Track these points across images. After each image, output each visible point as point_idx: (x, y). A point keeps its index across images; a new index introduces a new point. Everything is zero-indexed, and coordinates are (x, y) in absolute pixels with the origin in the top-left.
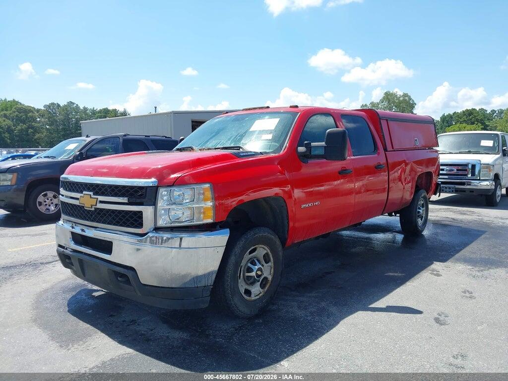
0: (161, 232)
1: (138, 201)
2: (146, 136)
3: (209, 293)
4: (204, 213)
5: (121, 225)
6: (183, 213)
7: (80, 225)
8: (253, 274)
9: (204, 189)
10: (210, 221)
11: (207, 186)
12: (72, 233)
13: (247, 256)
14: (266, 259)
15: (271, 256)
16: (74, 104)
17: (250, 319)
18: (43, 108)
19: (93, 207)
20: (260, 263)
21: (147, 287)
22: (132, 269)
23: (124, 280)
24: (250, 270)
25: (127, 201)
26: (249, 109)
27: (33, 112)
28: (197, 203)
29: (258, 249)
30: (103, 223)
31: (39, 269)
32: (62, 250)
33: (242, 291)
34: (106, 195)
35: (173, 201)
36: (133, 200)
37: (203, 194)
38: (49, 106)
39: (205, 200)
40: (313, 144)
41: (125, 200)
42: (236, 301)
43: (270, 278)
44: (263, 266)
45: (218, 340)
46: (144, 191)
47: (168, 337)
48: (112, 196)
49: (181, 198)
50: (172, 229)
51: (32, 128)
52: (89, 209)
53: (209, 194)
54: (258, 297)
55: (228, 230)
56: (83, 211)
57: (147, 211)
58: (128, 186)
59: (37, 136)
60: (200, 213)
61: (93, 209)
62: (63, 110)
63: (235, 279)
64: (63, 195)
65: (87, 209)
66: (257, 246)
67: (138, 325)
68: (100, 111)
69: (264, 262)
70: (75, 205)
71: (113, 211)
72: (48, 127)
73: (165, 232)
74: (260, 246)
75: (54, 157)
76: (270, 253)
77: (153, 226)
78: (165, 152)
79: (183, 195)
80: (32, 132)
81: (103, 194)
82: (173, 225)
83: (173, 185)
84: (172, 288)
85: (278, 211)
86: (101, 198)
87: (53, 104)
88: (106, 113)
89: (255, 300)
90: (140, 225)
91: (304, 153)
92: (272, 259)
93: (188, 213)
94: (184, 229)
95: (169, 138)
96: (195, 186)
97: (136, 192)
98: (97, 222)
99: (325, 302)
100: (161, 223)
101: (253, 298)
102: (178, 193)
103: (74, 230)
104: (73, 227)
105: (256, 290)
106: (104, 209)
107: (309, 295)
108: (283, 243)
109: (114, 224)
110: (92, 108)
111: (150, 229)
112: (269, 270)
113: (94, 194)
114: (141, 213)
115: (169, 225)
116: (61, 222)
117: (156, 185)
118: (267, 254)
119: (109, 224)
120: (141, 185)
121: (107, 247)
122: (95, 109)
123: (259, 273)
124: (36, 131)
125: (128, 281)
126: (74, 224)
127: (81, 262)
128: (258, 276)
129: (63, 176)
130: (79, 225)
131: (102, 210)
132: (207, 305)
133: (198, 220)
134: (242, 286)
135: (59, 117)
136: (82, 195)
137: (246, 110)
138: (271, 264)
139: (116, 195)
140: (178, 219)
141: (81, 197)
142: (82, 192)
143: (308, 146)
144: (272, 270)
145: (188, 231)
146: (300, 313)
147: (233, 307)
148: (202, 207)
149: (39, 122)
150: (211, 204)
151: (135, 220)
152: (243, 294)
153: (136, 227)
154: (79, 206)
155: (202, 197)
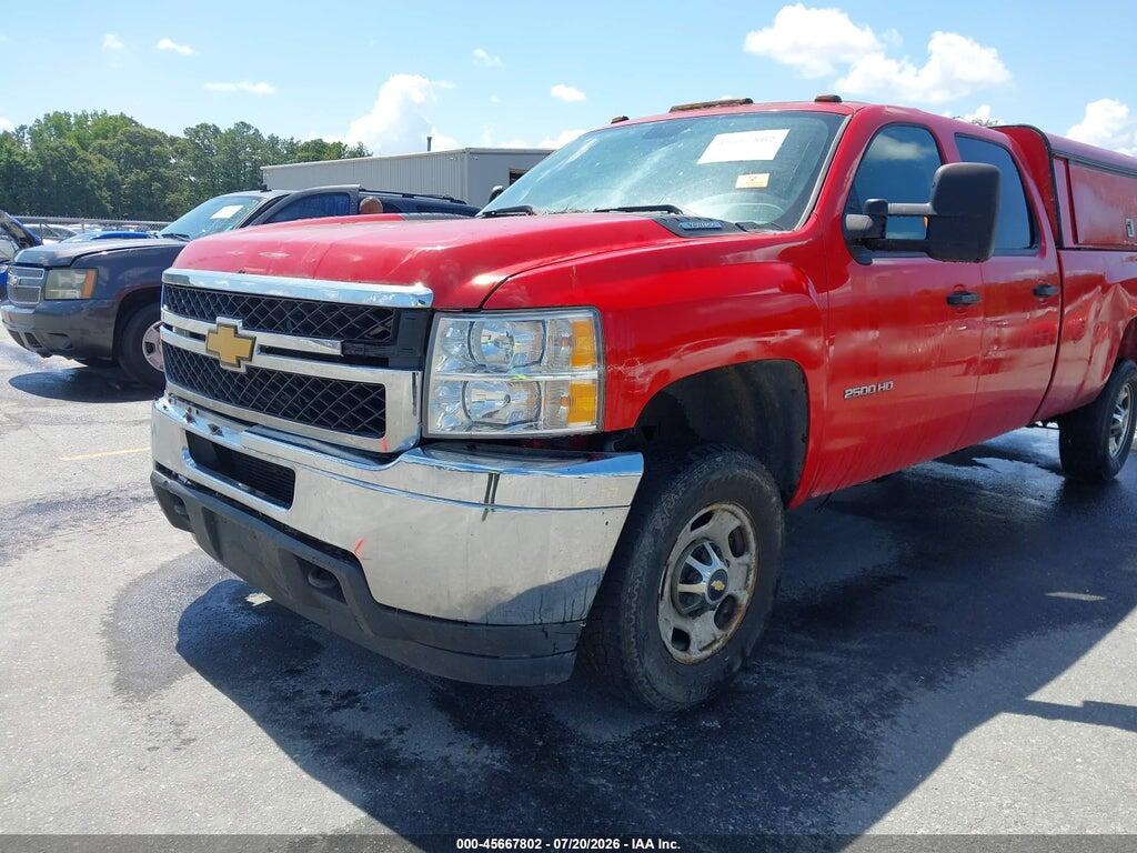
0: (440, 454)
1: (373, 352)
2: (404, 195)
3: (572, 642)
4: (570, 401)
5: (321, 424)
6: (508, 399)
7: (210, 415)
8: (701, 588)
9: (574, 326)
10: (585, 426)
11: (582, 317)
12: (190, 435)
13: (686, 536)
14: (737, 544)
15: (751, 537)
16: (249, 127)
17: (685, 716)
18: (183, 136)
19: (243, 363)
20: (720, 556)
21: (390, 614)
22: (349, 558)
23: (325, 586)
24: (691, 576)
25: (337, 352)
26: (692, 108)
27: (161, 145)
28: (549, 371)
29: (716, 517)
30: (271, 412)
31: (126, 513)
32: (164, 478)
33: (667, 635)
34: (278, 331)
35: (479, 361)
36: (355, 349)
37: (570, 342)
38: (197, 132)
39: (575, 360)
40: (893, 207)
41: (332, 347)
42: (650, 665)
43: (744, 598)
44: (728, 563)
45: (594, 781)
46: (391, 323)
47: (445, 759)
48: (296, 333)
49: (502, 353)
50: (472, 447)
51: (160, 179)
52: (230, 369)
53: (589, 344)
54: (707, 653)
55: (638, 458)
56: (217, 373)
57: (397, 384)
58: (342, 305)
59: (171, 198)
60: (558, 401)
61: (242, 370)
62: (226, 142)
63: (651, 599)
64: (169, 327)
65: (225, 367)
66: (714, 507)
67: (364, 709)
68: (307, 147)
69: (728, 554)
70: (196, 355)
71: (301, 380)
72: (193, 179)
73: (451, 455)
74: (724, 506)
75: (184, 236)
76: (749, 529)
77: (415, 432)
78: (452, 218)
79: (507, 340)
80: (158, 189)
81: (270, 327)
82: (476, 433)
83: (481, 308)
84: (466, 623)
85: (777, 405)
86: (266, 338)
87: (204, 127)
88: (318, 150)
89: (702, 661)
90: (378, 427)
91: (864, 232)
92: (753, 545)
93: (521, 399)
94: (508, 448)
95: (459, 202)
96: (548, 317)
97: (367, 323)
98: (255, 408)
99: (895, 672)
100: (439, 425)
101: (695, 654)
102: (495, 335)
103: (193, 428)
104: (190, 419)
105: (704, 630)
106: (273, 372)
107: (843, 645)
108: (786, 497)
109: (302, 419)
110: (288, 138)
111: (406, 442)
112: (741, 578)
113: (245, 326)
114: (379, 390)
115: (463, 433)
116: (163, 401)
117: (428, 304)
118: (740, 529)
119: (285, 415)
120: (381, 303)
121: (279, 484)
122: (295, 142)
123: (718, 585)
124: (168, 186)
125: (336, 591)
126: (194, 409)
127: (210, 518)
128: (714, 593)
129: (169, 271)
130: (207, 414)
131: (266, 374)
132: (567, 677)
133: (553, 423)
134: (668, 620)
135: (218, 158)
136: (214, 326)
137: (683, 109)
138: (750, 558)
139: (306, 331)
140: (490, 415)
141: (210, 331)
142: (212, 318)
143: (878, 213)
144: (751, 576)
145: (520, 454)
146: (831, 707)
147: (641, 682)
148: (564, 383)
149: (175, 167)
150: (594, 374)
151: (364, 411)
152: (669, 646)
153: (364, 432)
154: (206, 358)
155: (564, 349)
